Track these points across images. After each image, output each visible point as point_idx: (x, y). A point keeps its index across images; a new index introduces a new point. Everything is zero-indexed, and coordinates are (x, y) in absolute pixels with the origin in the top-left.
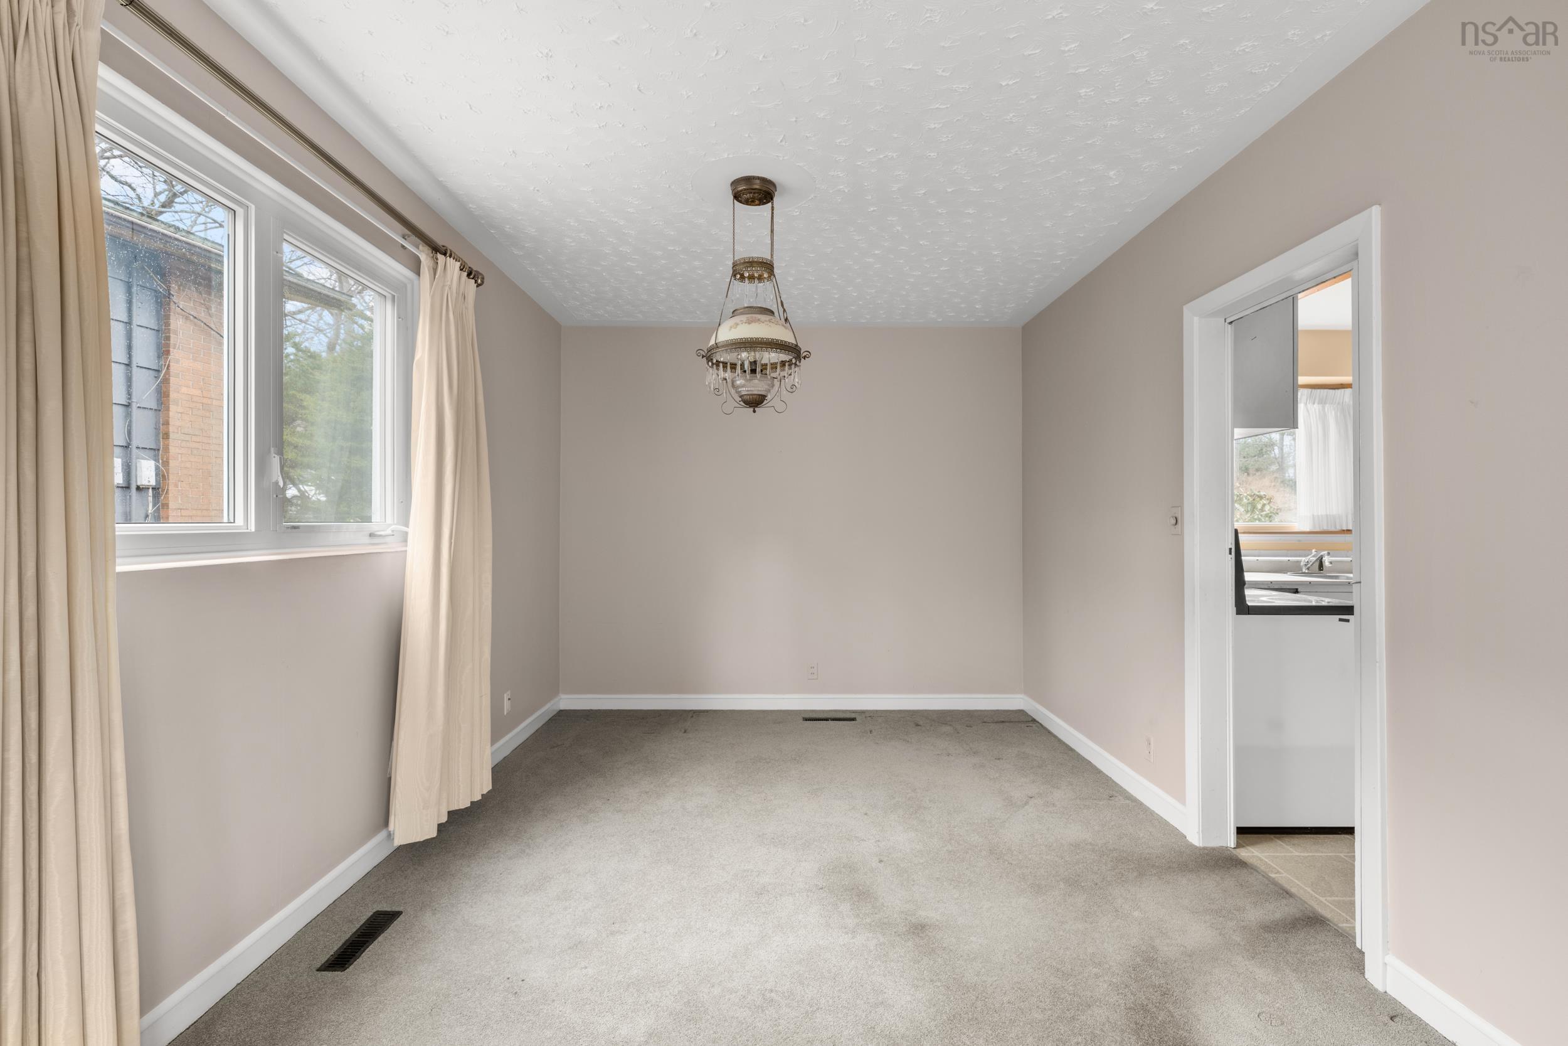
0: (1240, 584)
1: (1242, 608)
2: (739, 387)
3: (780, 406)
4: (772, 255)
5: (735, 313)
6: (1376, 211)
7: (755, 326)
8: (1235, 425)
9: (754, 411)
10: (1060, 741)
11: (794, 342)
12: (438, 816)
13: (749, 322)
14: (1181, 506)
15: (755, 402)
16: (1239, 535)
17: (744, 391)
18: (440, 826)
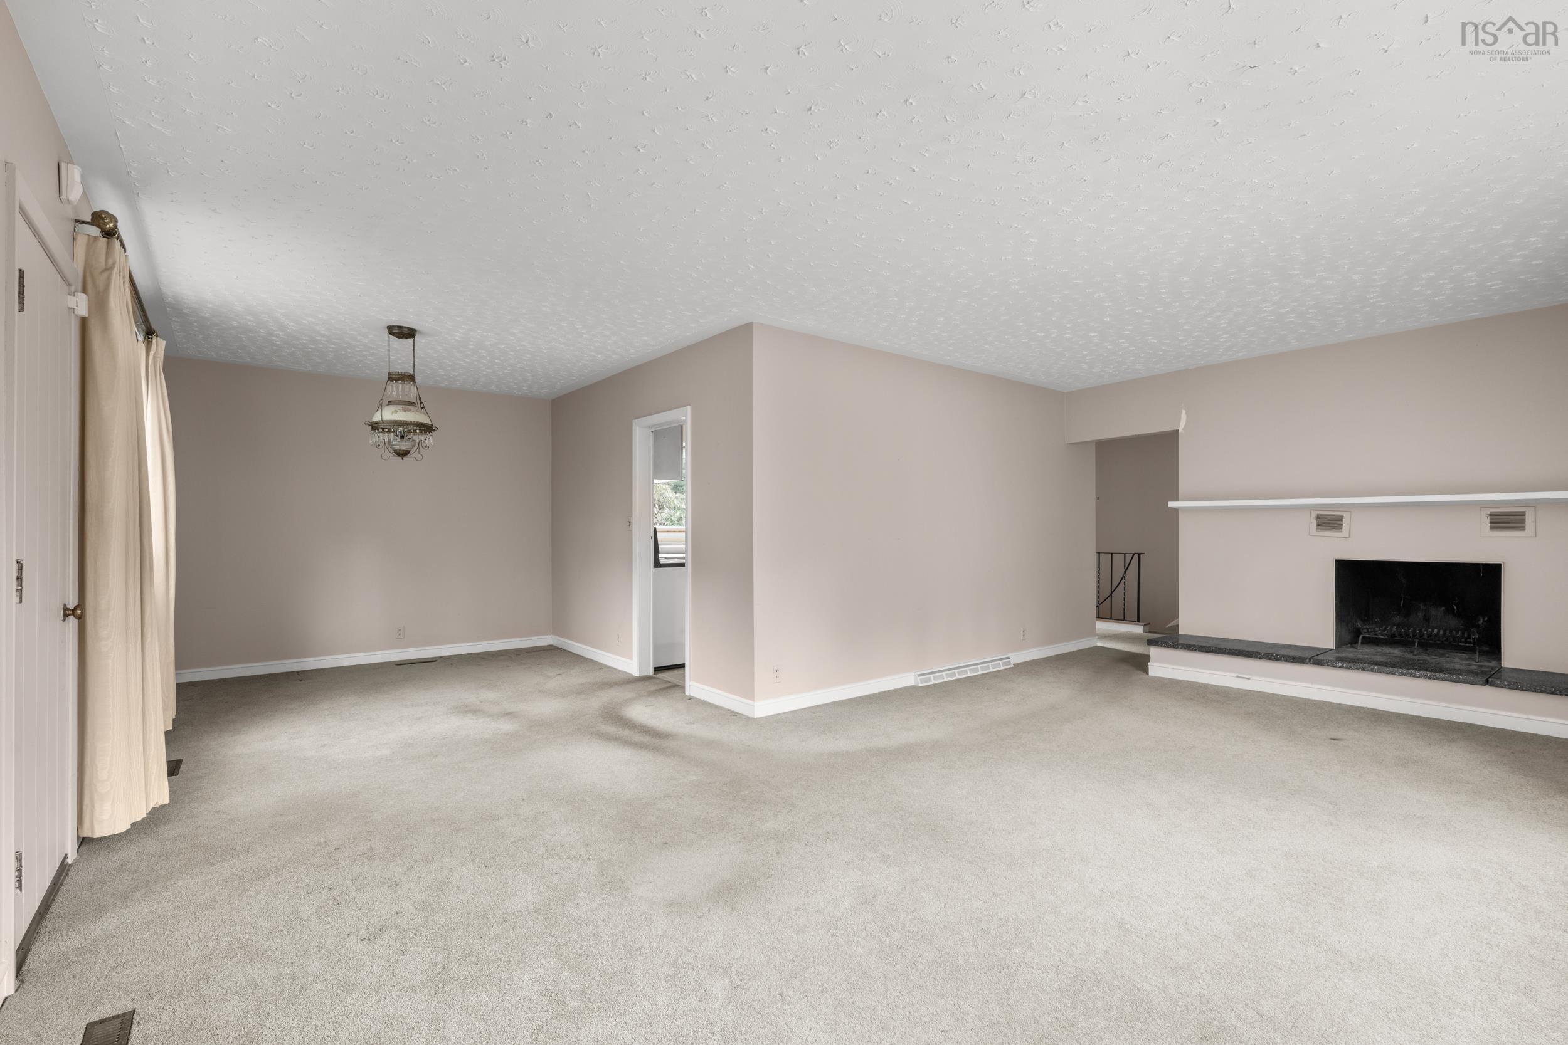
0: (657, 551)
1: (657, 564)
2: (394, 445)
3: (419, 457)
4: (414, 371)
5: (390, 403)
6: (689, 407)
7: (408, 413)
8: (655, 477)
9: (403, 459)
10: (574, 654)
11: (430, 423)
12: (165, 725)
13: (405, 410)
14: (631, 516)
15: (403, 454)
16: (658, 533)
17: (397, 448)
18: (167, 733)
